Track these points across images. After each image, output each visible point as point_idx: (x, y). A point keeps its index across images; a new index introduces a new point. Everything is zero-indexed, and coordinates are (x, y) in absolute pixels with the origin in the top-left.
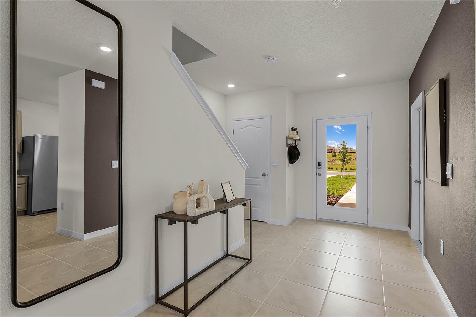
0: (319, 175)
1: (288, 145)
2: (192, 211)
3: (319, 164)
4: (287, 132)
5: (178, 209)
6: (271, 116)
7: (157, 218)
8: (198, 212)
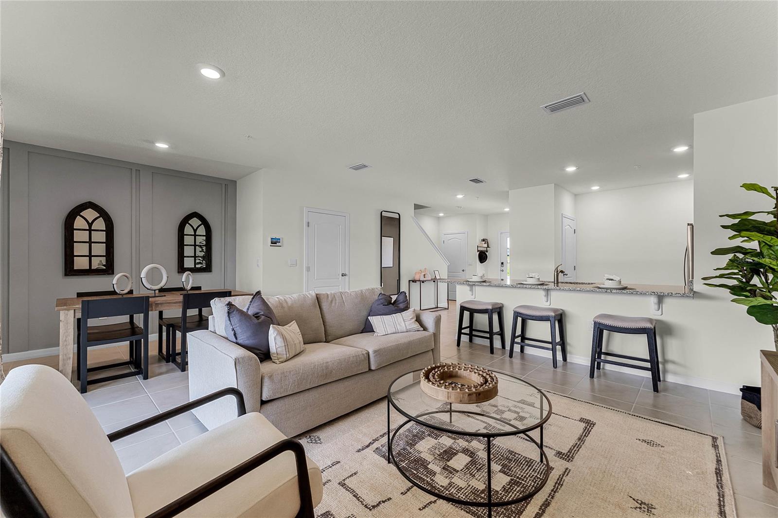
0: (503, 271)
1: (478, 251)
2: (422, 279)
3: (502, 263)
4: (478, 242)
5: (417, 278)
6: (468, 232)
7: (409, 281)
8: (425, 279)
